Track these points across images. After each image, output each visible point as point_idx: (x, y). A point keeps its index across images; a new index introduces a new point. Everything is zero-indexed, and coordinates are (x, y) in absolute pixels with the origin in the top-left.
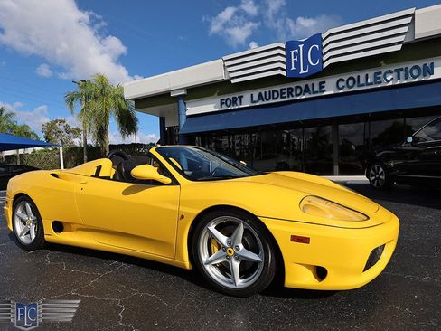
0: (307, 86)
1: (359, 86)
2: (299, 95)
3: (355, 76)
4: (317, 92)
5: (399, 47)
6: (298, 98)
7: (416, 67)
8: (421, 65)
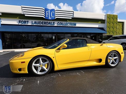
0: (50, 22)
1: (62, 25)
3: (62, 22)
4: (52, 25)
5: (71, 18)
6: (47, 25)
7: (73, 23)
8: (74, 23)
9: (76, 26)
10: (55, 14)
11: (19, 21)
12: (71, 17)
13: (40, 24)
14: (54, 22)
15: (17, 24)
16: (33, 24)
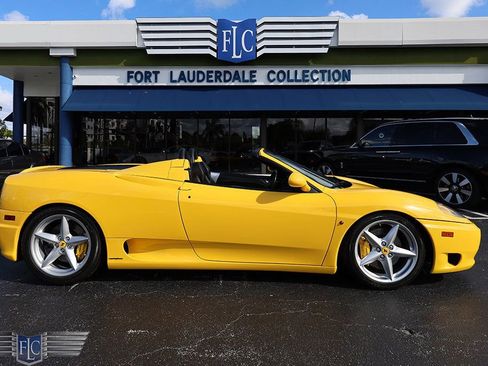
0: (237, 72)
1: (289, 81)
2: (228, 81)
3: (286, 71)
4: (247, 81)
6: (227, 84)
7: (337, 71)
8: (341, 70)
9: (349, 83)
10: (259, 38)
11: (129, 73)
12: (326, 46)
13: (199, 81)
14: (251, 72)
15: (121, 83)
16: (175, 81)
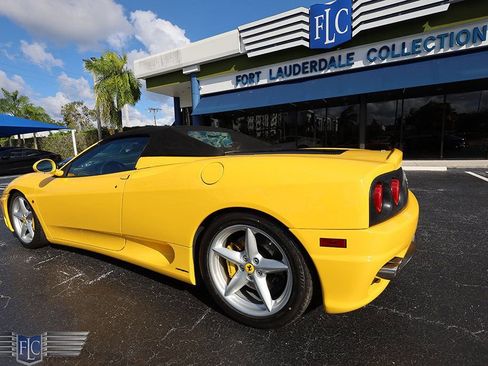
1: (393, 57)
2: (323, 69)
3: (390, 45)
4: (344, 66)
5: (445, 7)
7: (464, 31)
8: (470, 29)
9: (483, 44)
10: (354, 15)
11: (237, 77)
12: (446, 1)
13: (295, 74)
15: (232, 87)
16: (274, 78)
